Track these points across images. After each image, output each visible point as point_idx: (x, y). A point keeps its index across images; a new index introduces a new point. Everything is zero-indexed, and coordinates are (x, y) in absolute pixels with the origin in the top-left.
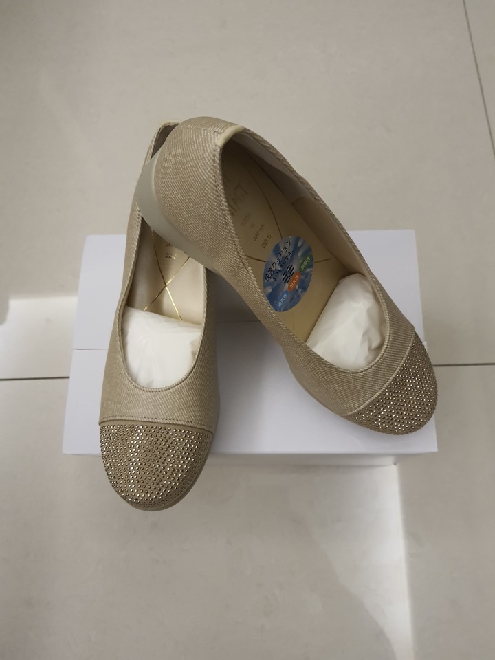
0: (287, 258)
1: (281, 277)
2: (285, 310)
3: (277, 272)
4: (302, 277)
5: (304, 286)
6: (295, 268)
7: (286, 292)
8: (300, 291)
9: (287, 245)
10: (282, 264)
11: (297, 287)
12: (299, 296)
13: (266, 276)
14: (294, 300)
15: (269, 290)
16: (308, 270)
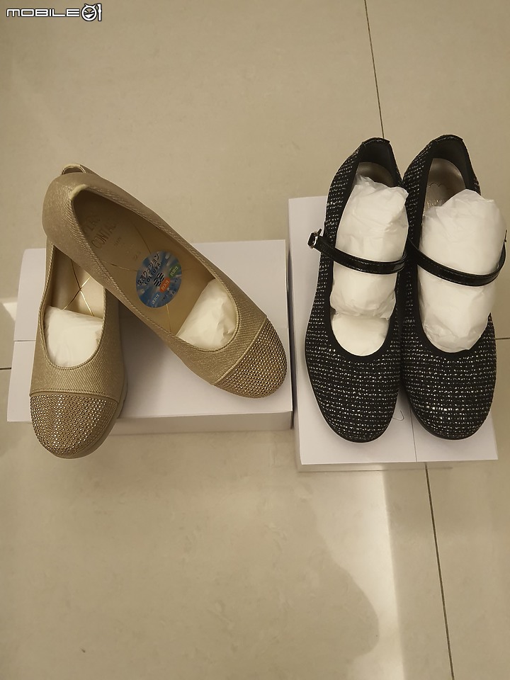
0: (156, 268)
1: (152, 282)
2: (158, 306)
3: (148, 279)
4: (173, 281)
5: (175, 288)
6: (165, 275)
7: (159, 293)
8: (171, 292)
9: (156, 259)
10: (153, 272)
11: (168, 289)
12: (171, 296)
13: (138, 282)
14: (166, 299)
15: (143, 292)
16: (177, 276)
